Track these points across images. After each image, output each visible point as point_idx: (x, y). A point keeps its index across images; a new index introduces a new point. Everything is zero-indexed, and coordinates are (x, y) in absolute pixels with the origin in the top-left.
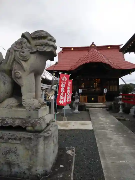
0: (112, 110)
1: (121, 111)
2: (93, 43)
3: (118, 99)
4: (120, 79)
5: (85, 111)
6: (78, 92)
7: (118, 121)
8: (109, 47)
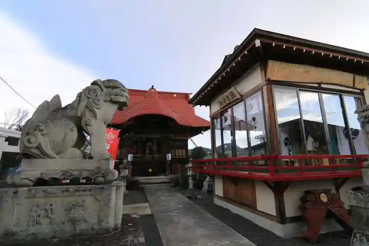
0: (179, 185)
1: (191, 186)
2: (153, 86)
3: (187, 169)
4: (189, 141)
5: (138, 190)
6: (127, 159)
7: (186, 199)
8: (175, 95)
